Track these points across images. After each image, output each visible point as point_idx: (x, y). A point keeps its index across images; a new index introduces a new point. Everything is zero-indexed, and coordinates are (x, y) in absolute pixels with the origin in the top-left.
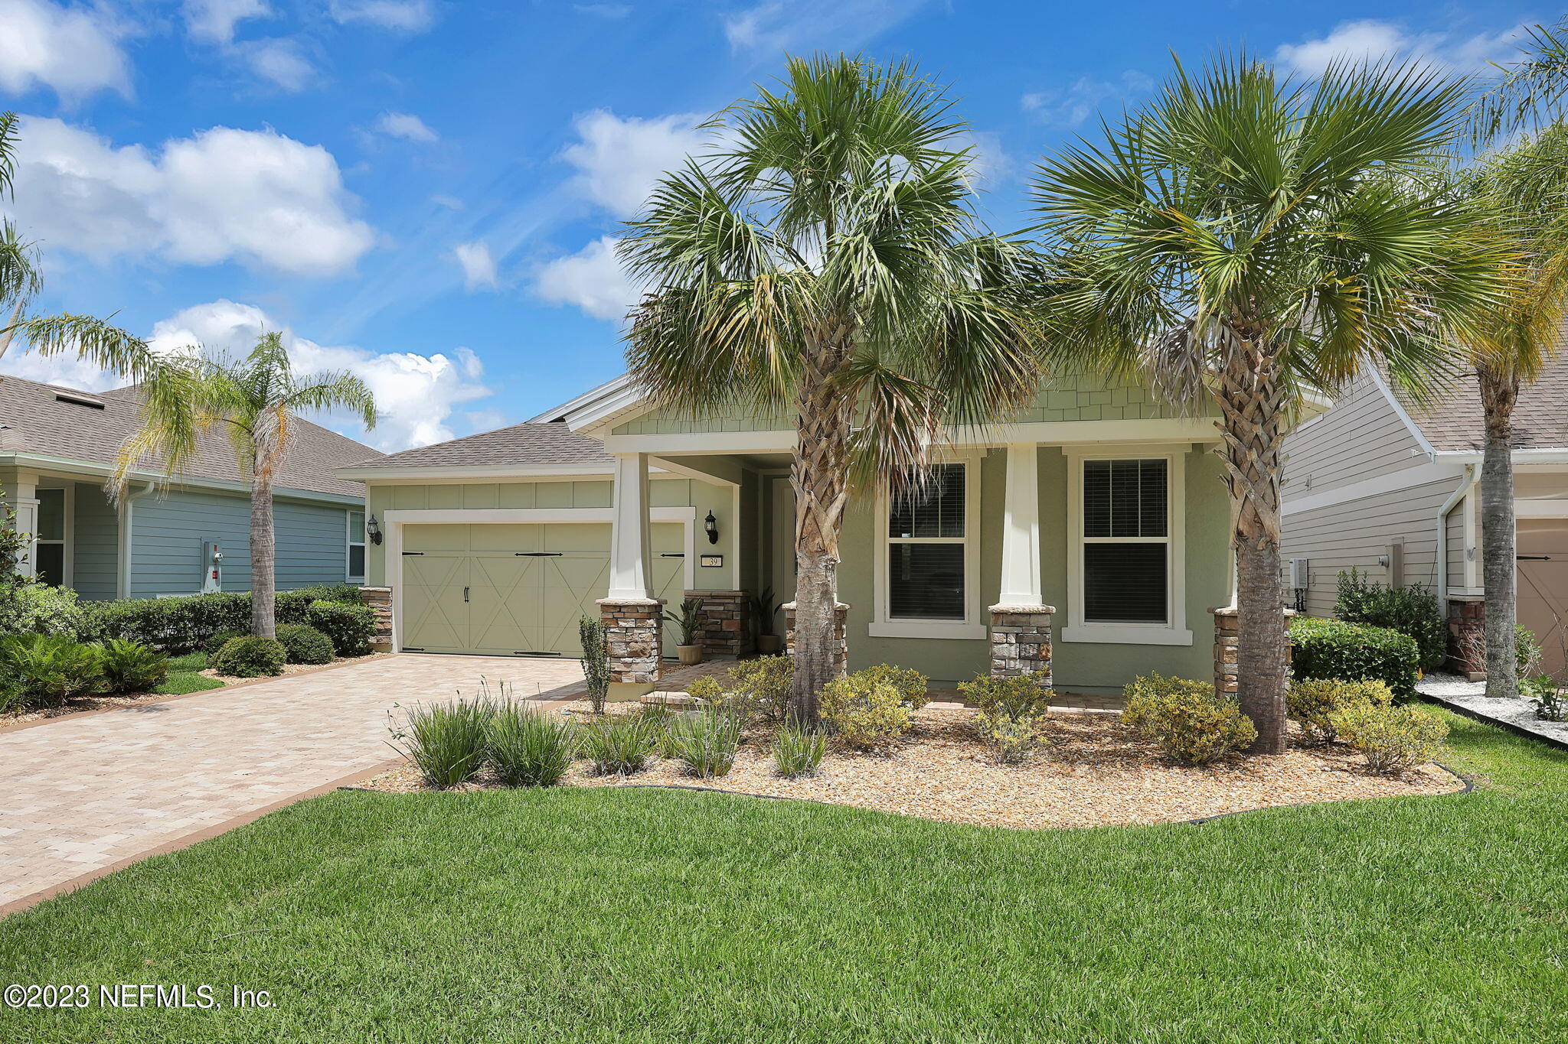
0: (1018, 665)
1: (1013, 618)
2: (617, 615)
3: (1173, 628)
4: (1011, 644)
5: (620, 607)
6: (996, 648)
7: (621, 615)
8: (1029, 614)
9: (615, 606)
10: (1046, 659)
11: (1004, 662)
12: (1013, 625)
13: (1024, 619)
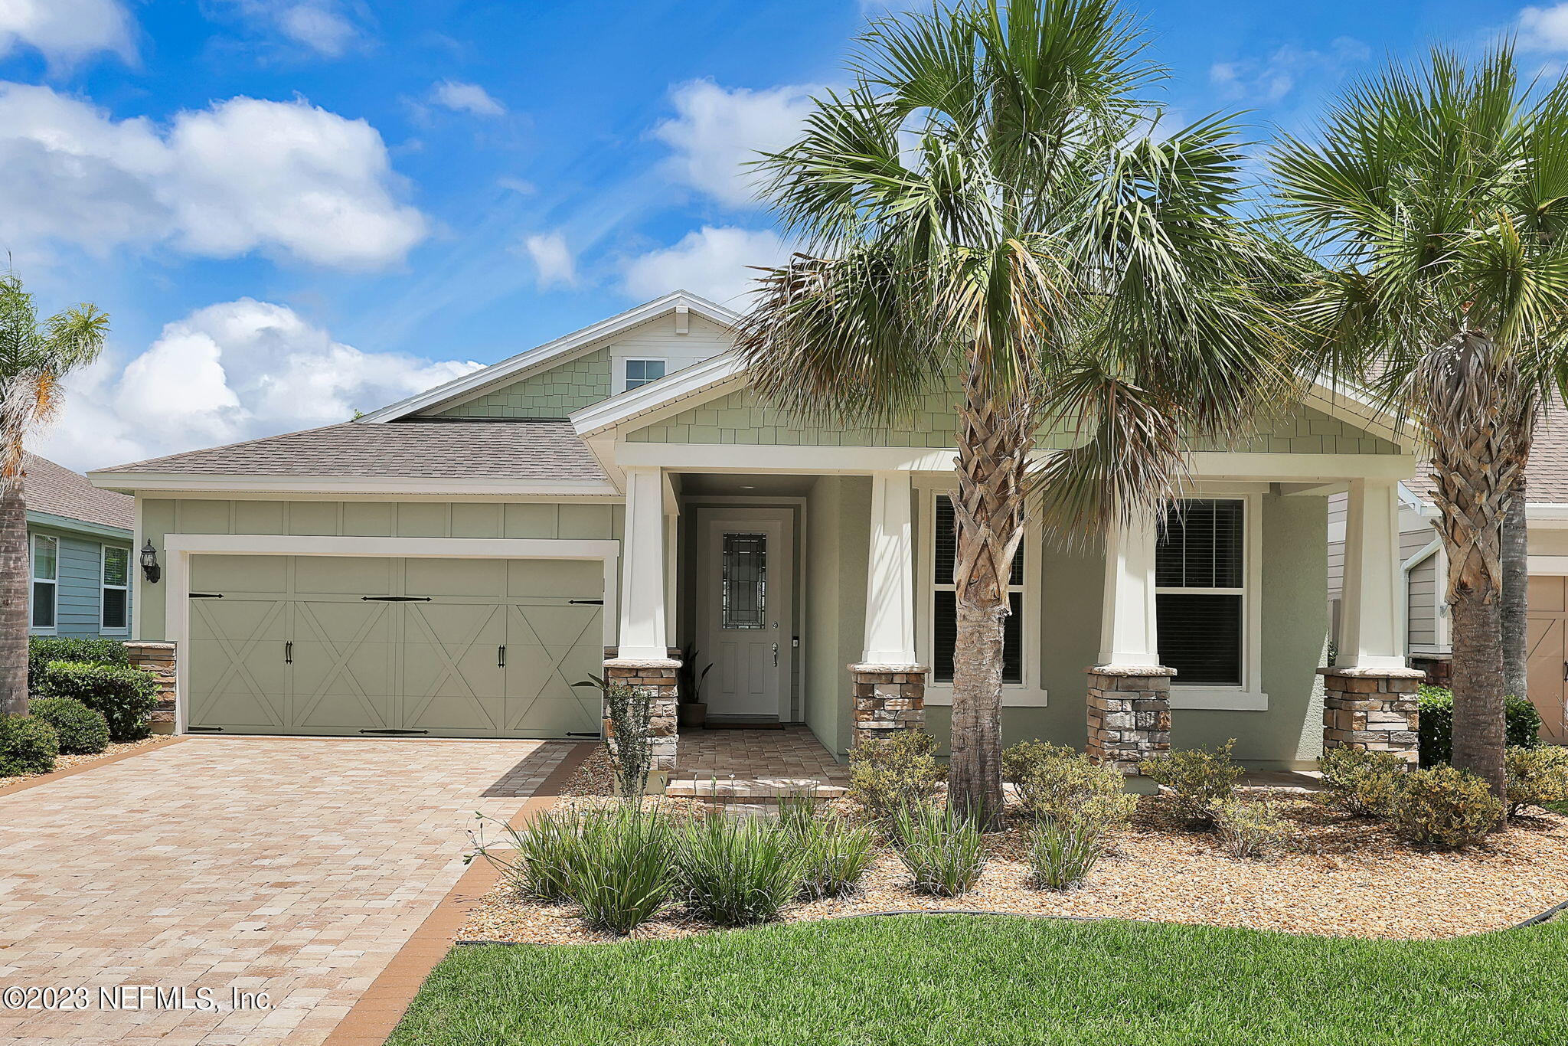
0: (1133, 737)
1: (1129, 682)
2: (632, 681)
3: (1248, 691)
4: (1127, 713)
5: (637, 670)
6: (1109, 718)
7: (638, 681)
8: (1148, 677)
9: (630, 670)
10: (1164, 729)
11: (1118, 734)
12: (1129, 689)
13: (1142, 682)
